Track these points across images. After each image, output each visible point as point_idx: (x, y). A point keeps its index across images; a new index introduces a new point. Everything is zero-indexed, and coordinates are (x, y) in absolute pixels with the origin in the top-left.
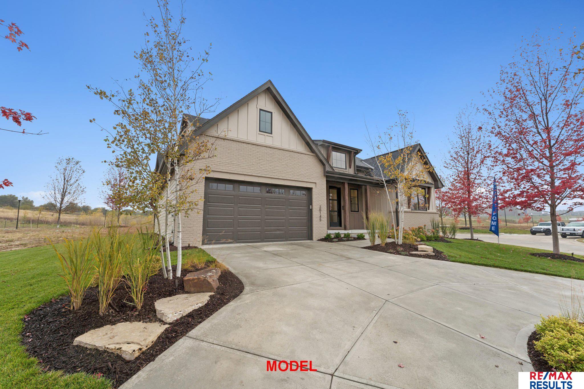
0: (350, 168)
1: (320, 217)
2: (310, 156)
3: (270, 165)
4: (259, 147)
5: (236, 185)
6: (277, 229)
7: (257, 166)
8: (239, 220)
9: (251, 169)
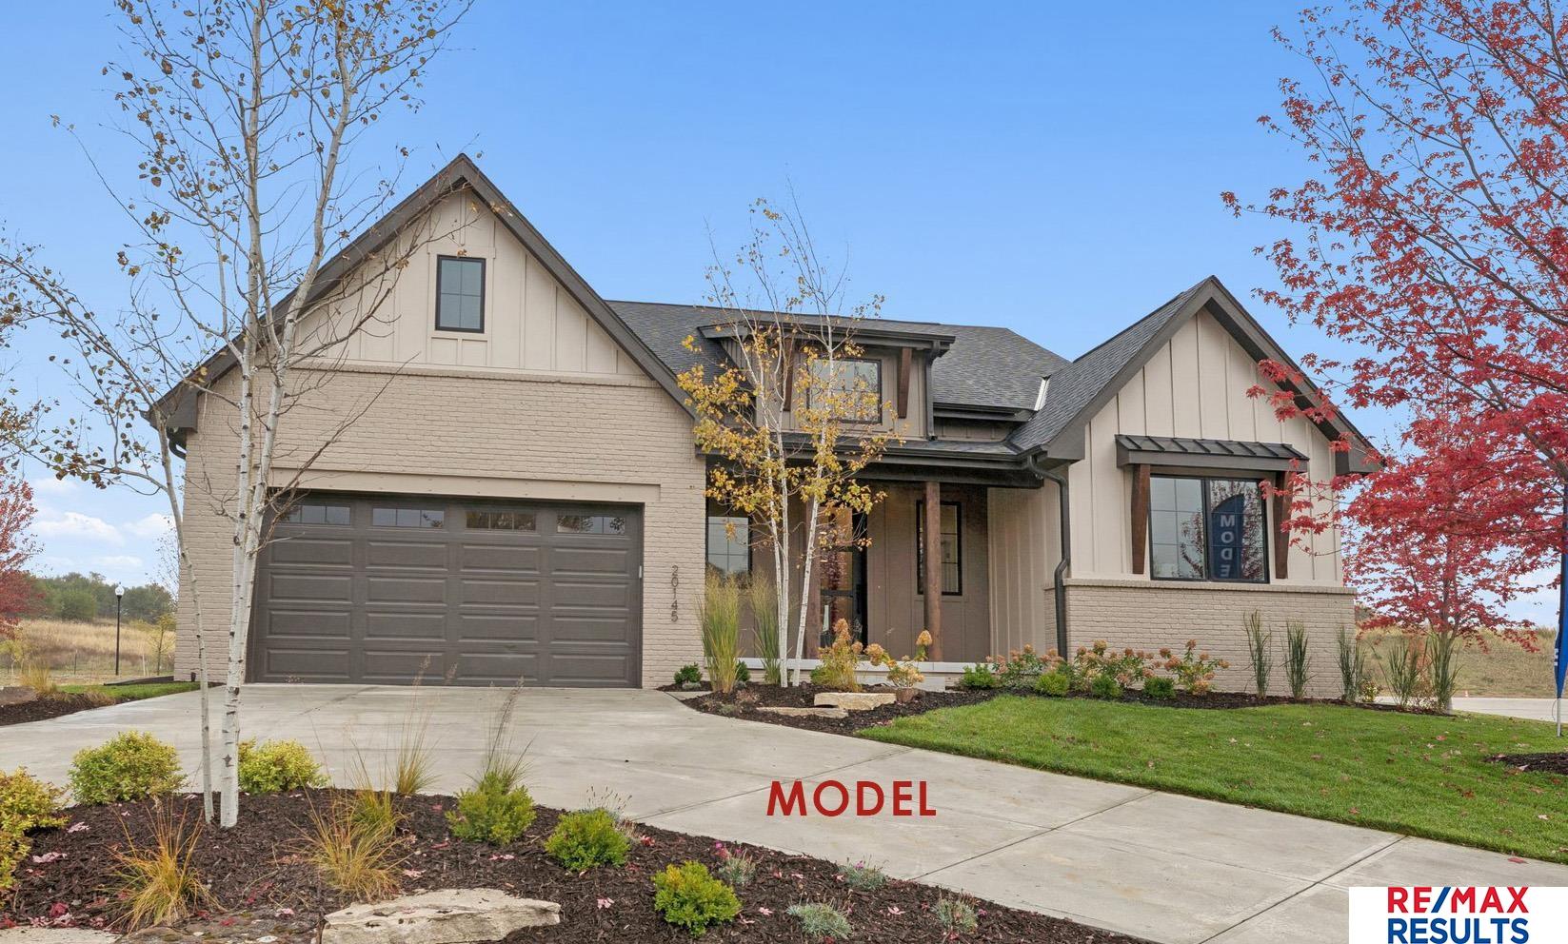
0: (902, 415)
1: (675, 606)
2: (635, 392)
3: (472, 434)
4: (428, 382)
5: (363, 508)
6: (507, 646)
7: (423, 443)
8: (370, 615)
9: (400, 452)
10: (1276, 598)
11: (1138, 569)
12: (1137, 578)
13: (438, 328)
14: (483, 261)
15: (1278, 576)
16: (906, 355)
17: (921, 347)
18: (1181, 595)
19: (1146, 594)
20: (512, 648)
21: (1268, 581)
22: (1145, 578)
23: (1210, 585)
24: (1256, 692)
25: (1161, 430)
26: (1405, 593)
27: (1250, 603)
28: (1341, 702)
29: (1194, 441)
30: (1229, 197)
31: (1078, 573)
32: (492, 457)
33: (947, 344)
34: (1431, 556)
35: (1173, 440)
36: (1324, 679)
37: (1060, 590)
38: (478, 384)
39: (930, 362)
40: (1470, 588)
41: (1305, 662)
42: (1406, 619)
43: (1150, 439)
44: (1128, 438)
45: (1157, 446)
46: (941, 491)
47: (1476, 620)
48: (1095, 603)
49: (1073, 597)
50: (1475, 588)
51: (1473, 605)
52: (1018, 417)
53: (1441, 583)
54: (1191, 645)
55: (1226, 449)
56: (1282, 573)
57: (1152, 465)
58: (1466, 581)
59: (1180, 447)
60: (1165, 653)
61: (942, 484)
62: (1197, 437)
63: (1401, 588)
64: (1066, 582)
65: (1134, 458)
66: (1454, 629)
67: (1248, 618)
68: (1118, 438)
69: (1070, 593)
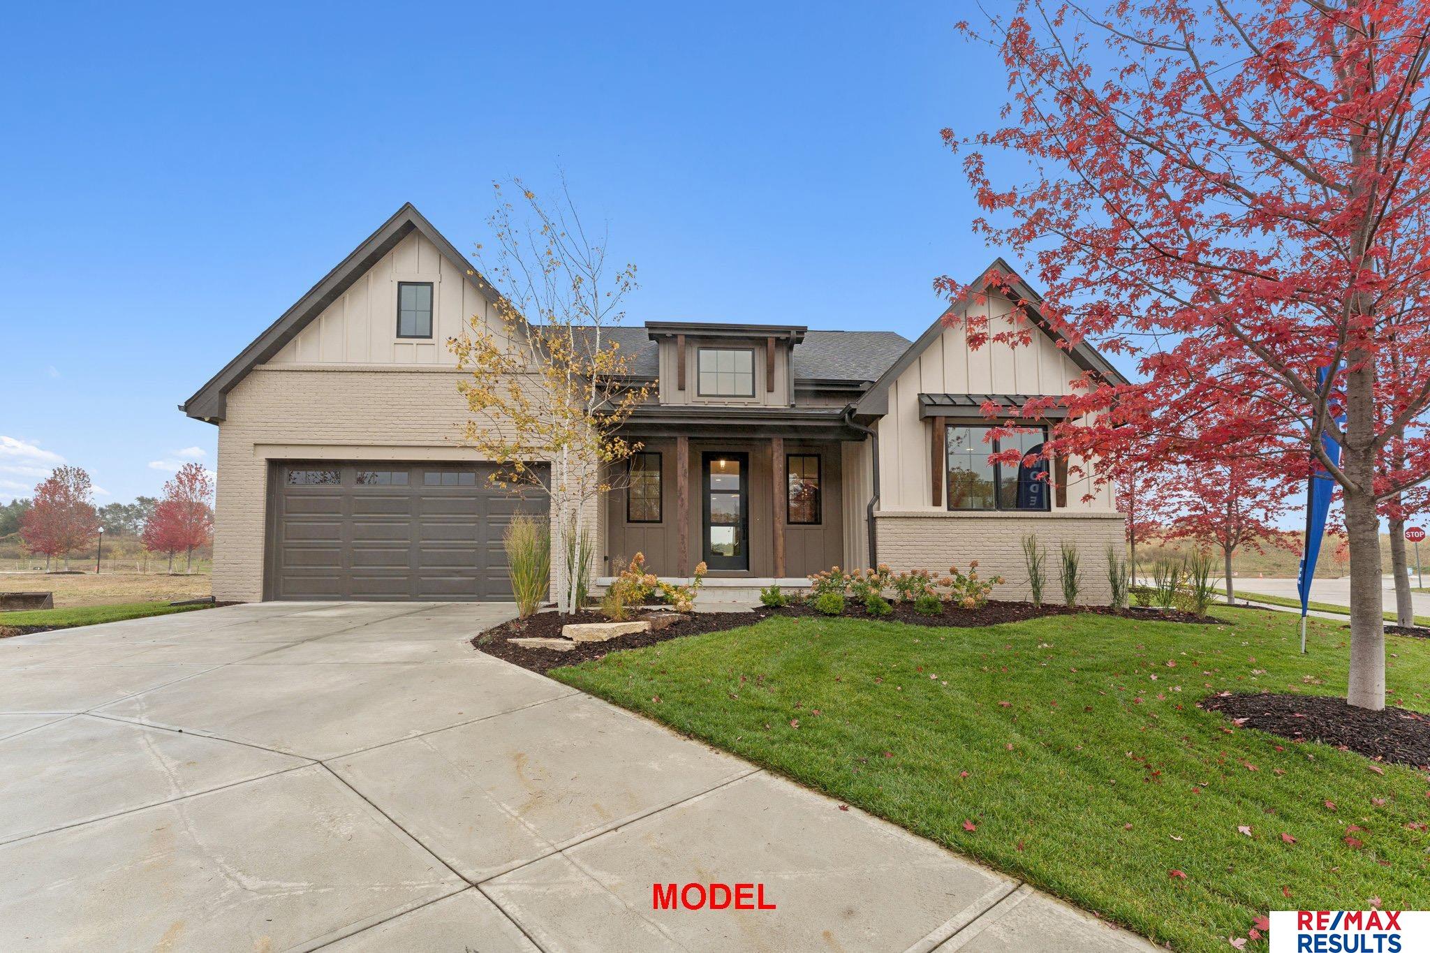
0: (771, 389)
8: (355, 549)
10: (1056, 524)
11: (937, 502)
12: (937, 510)
13: (399, 336)
14: (431, 284)
15: (1058, 505)
16: (771, 344)
17: (783, 336)
18: (972, 522)
19: (944, 523)
20: (459, 573)
21: (1049, 509)
22: (943, 509)
23: (999, 513)
24: (1032, 601)
25: (957, 388)
26: (1199, 512)
27: (1028, 528)
28: (1109, 611)
29: (986, 396)
30: (947, 134)
31: (886, 506)
32: (436, 431)
33: (802, 333)
34: (1219, 485)
35: (968, 396)
36: (1094, 590)
37: (872, 520)
38: (426, 376)
39: (791, 348)
40: (1249, 508)
41: (1077, 577)
42: (1198, 532)
43: (947, 396)
44: (928, 396)
45: (951, 401)
46: (785, 446)
47: (1253, 532)
48: (900, 531)
49: (880, 525)
50: (1253, 507)
51: (1251, 521)
52: (862, 387)
53: (1226, 504)
54: (974, 565)
55: (1011, 401)
56: (1062, 502)
57: (947, 417)
58: (1245, 502)
59: (972, 401)
60: (953, 571)
61: (784, 439)
62: (989, 393)
63: (1195, 509)
64: (876, 513)
65: (930, 412)
66: (1236, 538)
67: (1026, 540)
68: (921, 395)
69: (879, 522)
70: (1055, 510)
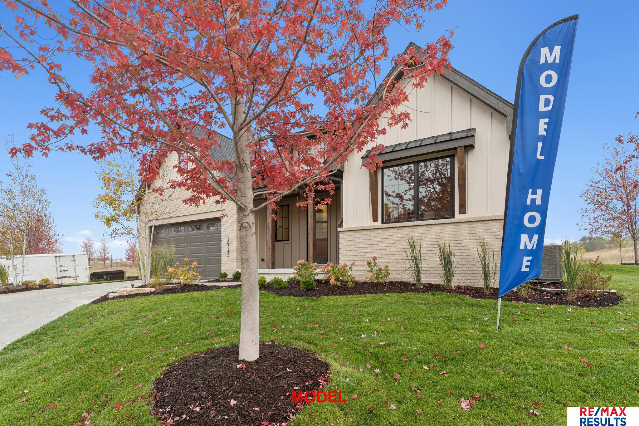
10: (459, 227)
11: (375, 219)
12: (375, 224)
15: (461, 213)
22: (379, 224)
48: (351, 239)
56: (463, 210)
69: (341, 234)
70: (458, 216)
